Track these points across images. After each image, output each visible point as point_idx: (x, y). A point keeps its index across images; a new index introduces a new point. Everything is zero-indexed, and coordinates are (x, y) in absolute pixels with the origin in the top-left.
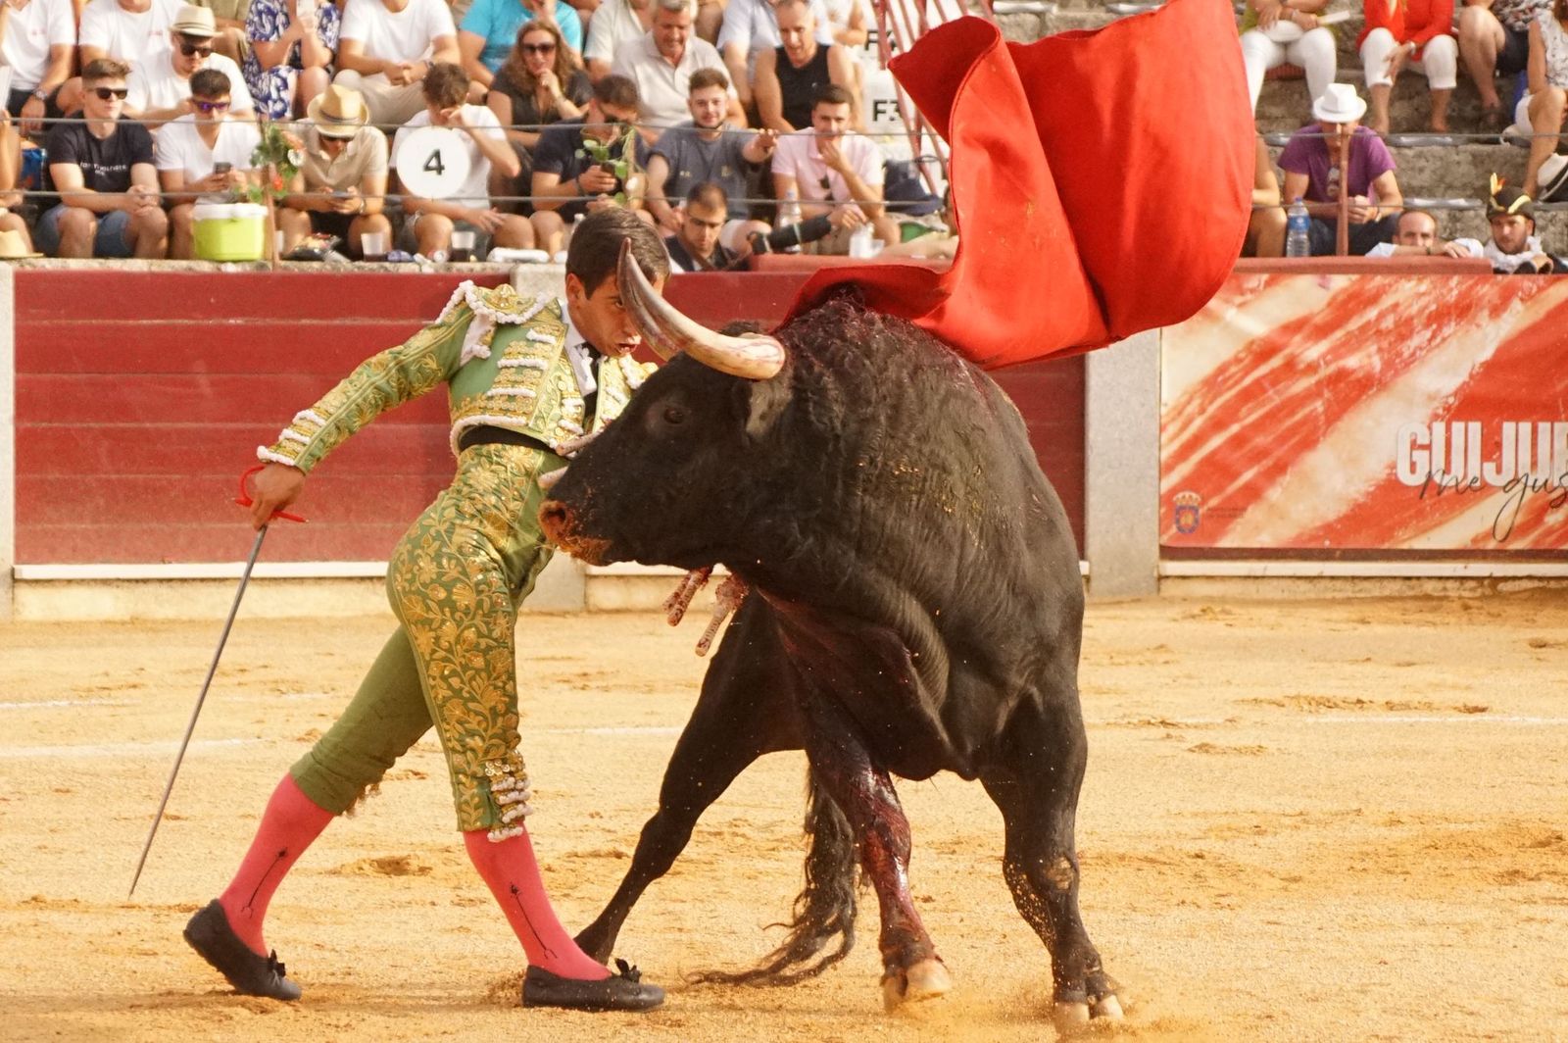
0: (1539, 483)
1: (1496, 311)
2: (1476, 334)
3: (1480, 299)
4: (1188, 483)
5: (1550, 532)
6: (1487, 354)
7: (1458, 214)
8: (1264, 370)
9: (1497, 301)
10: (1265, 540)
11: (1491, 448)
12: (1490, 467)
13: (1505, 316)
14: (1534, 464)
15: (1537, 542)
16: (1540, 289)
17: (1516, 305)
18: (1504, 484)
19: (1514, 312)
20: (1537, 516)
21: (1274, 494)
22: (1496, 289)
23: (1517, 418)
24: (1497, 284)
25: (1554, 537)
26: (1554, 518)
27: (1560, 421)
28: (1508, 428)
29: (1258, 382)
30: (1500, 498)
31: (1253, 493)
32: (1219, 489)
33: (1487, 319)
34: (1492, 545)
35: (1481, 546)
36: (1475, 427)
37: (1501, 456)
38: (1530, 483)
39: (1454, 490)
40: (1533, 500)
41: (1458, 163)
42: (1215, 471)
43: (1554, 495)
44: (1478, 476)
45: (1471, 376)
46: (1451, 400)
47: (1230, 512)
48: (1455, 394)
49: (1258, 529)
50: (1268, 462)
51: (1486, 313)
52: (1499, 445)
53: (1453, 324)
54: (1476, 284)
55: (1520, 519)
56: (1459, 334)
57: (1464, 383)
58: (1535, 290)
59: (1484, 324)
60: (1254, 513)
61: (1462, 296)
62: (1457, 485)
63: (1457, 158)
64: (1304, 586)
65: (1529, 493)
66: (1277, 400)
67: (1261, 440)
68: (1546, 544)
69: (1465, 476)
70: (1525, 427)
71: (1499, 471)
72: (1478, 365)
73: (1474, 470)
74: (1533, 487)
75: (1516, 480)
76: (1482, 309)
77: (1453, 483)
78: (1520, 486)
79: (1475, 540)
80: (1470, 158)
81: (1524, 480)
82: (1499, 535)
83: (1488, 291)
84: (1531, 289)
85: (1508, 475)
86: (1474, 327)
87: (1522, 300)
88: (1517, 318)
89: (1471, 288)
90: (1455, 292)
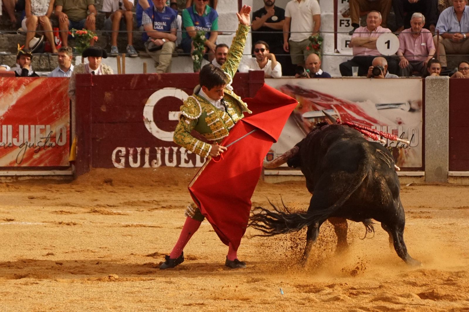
0: (31, 145)
1: (16, 89)
2: (10, 96)
3: (11, 85)
5: (35, 160)
6: (14, 103)
7: (3, 56)
9: (16, 85)
11: (15, 134)
12: (15, 140)
13: (19, 90)
14: (29, 138)
15: (31, 164)
16: (31, 82)
17: (23, 87)
18: (19, 145)
19: (22, 89)
20: (30, 155)
22: (16, 81)
23: (24, 124)
24: (17, 80)
25: (36, 162)
26: (36, 156)
27: (38, 125)
28: (21, 127)
30: (19, 150)
33: (13, 91)
34: (16, 165)
35: (12, 165)
36: (10, 127)
37: (18, 136)
38: (28, 145)
39: (3, 147)
40: (30, 150)
41: (3, 40)
43: (36, 149)
44: (11, 142)
45: (9, 110)
46: (2, 118)
48: (3, 116)
51: (13, 89)
52: (18, 133)
53: (2, 93)
54: (10, 80)
55: (25, 156)
56: (4, 96)
57: (7, 112)
58: (29, 82)
59: (12, 93)
61: (5, 84)
62: (4, 145)
63: (2, 38)
65: (28, 148)
68: (34, 164)
69: (7, 143)
70: (26, 127)
71: (18, 141)
72: (10, 106)
73: (10, 141)
74: (29, 146)
75: (24, 144)
76: (12, 88)
77: (3, 145)
78: (25, 146)
79: (11, 164)
80: (7, 38)
81: (26, 144)
82: (18, 162)
83: (13, 82)
84: (27, 82)
85: (21, 142)
86: (9, 94)
87: (25, 85)
88: (23, 91)
89: (8, 81)
90: (3, 83)
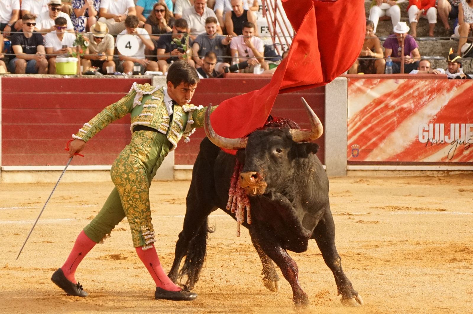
0: (462, 142)
1: (449, 90)
2: (443, 97)
3: (444, 87)
4: (356, 142)
5: (465, 156)
6: (446, 103)
8: (378, 108)
9: (449, 87)
10: (379, 159)
11: (447, 131)
12: (447, 137)
13: (451, 92)
15: (461, 159)
16: (462, 84)
17: (455, 88)
18: (451, 142)
19: (454, 91)
20: (461, 152)
21: (382, 145)
22: (449, 83)
23: (455, 123)
25: (466, 158)
27: (468, 123)
28: (453, 125)
29: (377, 111)
30: (450, 146)
31: (375, 145)
32: (365, 143)
34: (447, 161)
35: (444, 161)
36: (442, 125)
37: (450, 134)
40: (460, 147)
41: (437, 46)
42: (364, 138)
43: (467, 146)
44: (443, 140)
45: (441, 110)
46: (435, 117)
47: (368, 151)
48: (436, 115)
49: (377, 156)
50: (380, 136)
51: (445, 91)
52: (449, 131)
53: (436, 94)
54: (443, 82)
55: (456, 153)
56: (437, 97)
57: (439, 112)
58: (460, 84)
59: (445, 94)
60: (375, 151)
61: (439, 85)
62: (437, 143)
63: (437, 44)
64: (390, 173)
65: (459, 145)
66: (382, 117)
67: (378, 129)
68: (464, 160)
69: (440, 140)
70: (457, 125)
71: (450, 138)
72: (443, 107)
73: (442, 138)
74: (460, 143)
75: (455, 141)
78: (456, 143)
79: (442, 159)
80: (441, 44)
81: (457, 141)
82: (450, 157)
83: (446, 84)
85: (453, 140)
86: (442, 95)
87: (457, 87)
88: (454, 93)
89: (441, 83)
90: (436, 85)
